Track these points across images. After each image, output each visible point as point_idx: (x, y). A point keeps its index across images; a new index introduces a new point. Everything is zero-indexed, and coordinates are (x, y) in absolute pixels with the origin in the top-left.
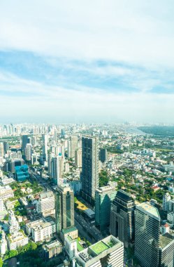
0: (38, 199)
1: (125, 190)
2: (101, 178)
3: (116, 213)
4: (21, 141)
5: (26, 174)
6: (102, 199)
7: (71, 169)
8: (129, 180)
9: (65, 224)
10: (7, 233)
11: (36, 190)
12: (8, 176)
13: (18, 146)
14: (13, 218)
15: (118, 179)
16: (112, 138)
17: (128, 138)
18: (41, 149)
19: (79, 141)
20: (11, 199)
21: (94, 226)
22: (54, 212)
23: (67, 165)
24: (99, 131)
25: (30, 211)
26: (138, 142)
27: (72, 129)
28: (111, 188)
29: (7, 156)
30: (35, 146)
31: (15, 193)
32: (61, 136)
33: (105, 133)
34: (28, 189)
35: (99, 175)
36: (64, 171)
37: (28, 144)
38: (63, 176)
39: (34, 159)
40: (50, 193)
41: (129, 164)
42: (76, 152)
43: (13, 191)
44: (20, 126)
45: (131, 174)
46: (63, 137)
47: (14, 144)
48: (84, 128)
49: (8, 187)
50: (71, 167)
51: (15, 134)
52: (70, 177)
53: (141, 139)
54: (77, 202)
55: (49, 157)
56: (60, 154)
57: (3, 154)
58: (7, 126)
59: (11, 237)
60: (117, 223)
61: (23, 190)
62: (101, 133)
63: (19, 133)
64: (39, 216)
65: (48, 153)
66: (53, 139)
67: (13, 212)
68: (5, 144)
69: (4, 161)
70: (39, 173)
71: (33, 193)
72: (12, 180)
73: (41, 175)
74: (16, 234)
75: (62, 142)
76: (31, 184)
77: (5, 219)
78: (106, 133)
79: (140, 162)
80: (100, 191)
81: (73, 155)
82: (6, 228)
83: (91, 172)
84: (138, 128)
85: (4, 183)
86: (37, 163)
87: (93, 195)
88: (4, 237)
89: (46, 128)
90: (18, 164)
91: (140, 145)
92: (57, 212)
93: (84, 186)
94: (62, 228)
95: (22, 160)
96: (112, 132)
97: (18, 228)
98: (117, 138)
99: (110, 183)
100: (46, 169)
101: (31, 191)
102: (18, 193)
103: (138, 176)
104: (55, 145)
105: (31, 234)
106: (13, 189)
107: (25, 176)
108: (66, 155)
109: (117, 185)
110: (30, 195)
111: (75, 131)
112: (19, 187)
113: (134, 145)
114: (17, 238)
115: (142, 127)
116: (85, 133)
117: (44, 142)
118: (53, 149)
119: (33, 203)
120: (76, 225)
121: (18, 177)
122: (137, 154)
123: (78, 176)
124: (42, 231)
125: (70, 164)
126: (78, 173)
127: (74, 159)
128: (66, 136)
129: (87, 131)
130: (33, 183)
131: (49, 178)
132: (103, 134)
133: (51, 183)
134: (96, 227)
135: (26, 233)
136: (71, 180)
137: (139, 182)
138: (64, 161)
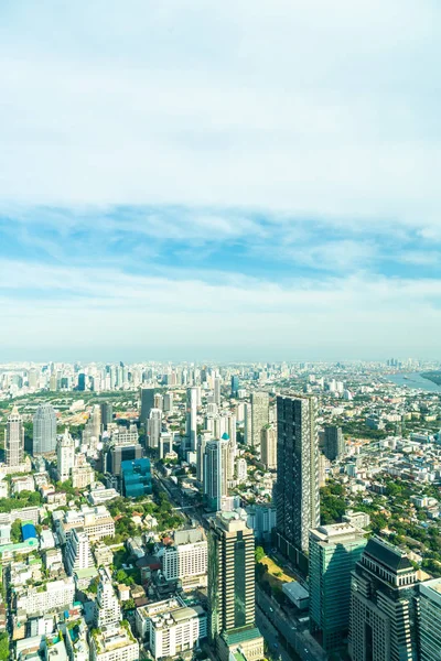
0: (168, 546)
1: (391, 538)
2: (326, 501)
3: (365, 601)
4: (139, 403)
5: (145, 482)
6: (328, 558)
7: (251, 473)
8: (401, 512)
9: (230, 617)
10: (93, 626)
11: (167, 522)
12: (105, 483)
13: (133, 414)
14: (108, 588)
15: (372, 507)
16: (356, 399)
17: (398, 400)
18: (183, 421)
19: (271, 404)
20: (108, 540)
21: (306, 632)
22: (204, 582)
23: (243, 462)
24: (321, 382)
25: (148, 575)
26: (424, 411)
27: (256, 377)
28: (350, 530)
29: (106, 434)
30: (171, 414)
31: (117, 526)
32: (231, 392)
33: (337, 387)
34: (148, 517)
35: (321, 492)
36: (235, 477)
37: (153, 410)
38: (232, 492)
39: (167, 445)
40: (198, 532)
41: (401, 466)
42: (264, 432)
43: (112, 521)
44: (140, 368)
45: (407, 495)
46: (235, 396)
47: (124, 410)
48: (285, 375)
49: (103, 510)
50: (252, 468)
51: (127, 386)
52: (248, 495)
53: (431, 404)
54: (265, 560)
55: (200, 443)
56: (225, 437)
57: (98, 432)
58: (112, 368)
59: (99, 638)
60: (369, 630)
61: (137, 520)
62: (327, 387)
63: (136, 384)
64: (168, 590)
65: (199, 432)
66: (211, 399)
67: (109, 573)
68: (104, 408)
69: (100, 446)
70: (175, 479)
71: (159, 529)
72: (113, 493)
73: (179, 485)
74: (112, 630)
75: (232, 407)
76: (154, 506)
77: (89, 589)
78: (341, 385)
79: (430, 464)
80: (323, 537)
81: (257, 440)
82: (90, 613)
83: (299, 483)
84: (424, 376)
85: (96, 500)
86: (172, 455)
87: (305, 545)
88: (83, 636)
89: (198, 374)
90: (128, 454)
91: (429, 418)
92: (212, 584)
93: (281, 519)
94: (224, 627)
95: (138, 447)
96: (356, 384)
97: (118, 615)
98: (368, 399)
99: (349, 514)
100: (194, 470)
101: (155, 523)
102: (124, 527)
103: (425, 501)
104: (215, 414)
105: (147, 634)
106: (113, 514)
107: (142, 486)
108: (240, 439)
109: (369, 522)
110: (151, 534)
111: (264, 380)
112: (127, 511)
113: (414, 419)
114: (114, 642)
115: (432, 373)
116: (287, 385)
117: (189, 406)
118: (210, 423)
119: (158, 555)
120: (258, 623)
121: (128, 488)
122: (423, 442)
123: (268, 491)
124: (173, 630)
125: (250, 462)
126: (267, 484)
127: (258, 449)
128: (243, 393)
129: (293, 380)
130: (159, 504)
131: (198, 494)
132: (333, 388)
133: (202, 506)
134: (313, 634)
135: (136, 633)
136: (252, 502)
137: (430, 517)
138: (236, 452)
